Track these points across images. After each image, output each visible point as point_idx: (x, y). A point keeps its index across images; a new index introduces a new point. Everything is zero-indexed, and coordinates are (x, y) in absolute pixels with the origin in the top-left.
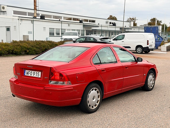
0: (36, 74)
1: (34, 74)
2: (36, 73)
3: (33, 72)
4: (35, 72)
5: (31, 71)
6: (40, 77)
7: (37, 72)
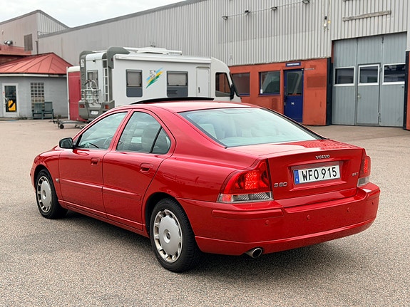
0: (328, 172)
1: (324, 174)
2: (329, 169)
3: (319, 169)
4: (326, 168)
5: (313, 170)
6: (338, 176)
7: (331, 168)
